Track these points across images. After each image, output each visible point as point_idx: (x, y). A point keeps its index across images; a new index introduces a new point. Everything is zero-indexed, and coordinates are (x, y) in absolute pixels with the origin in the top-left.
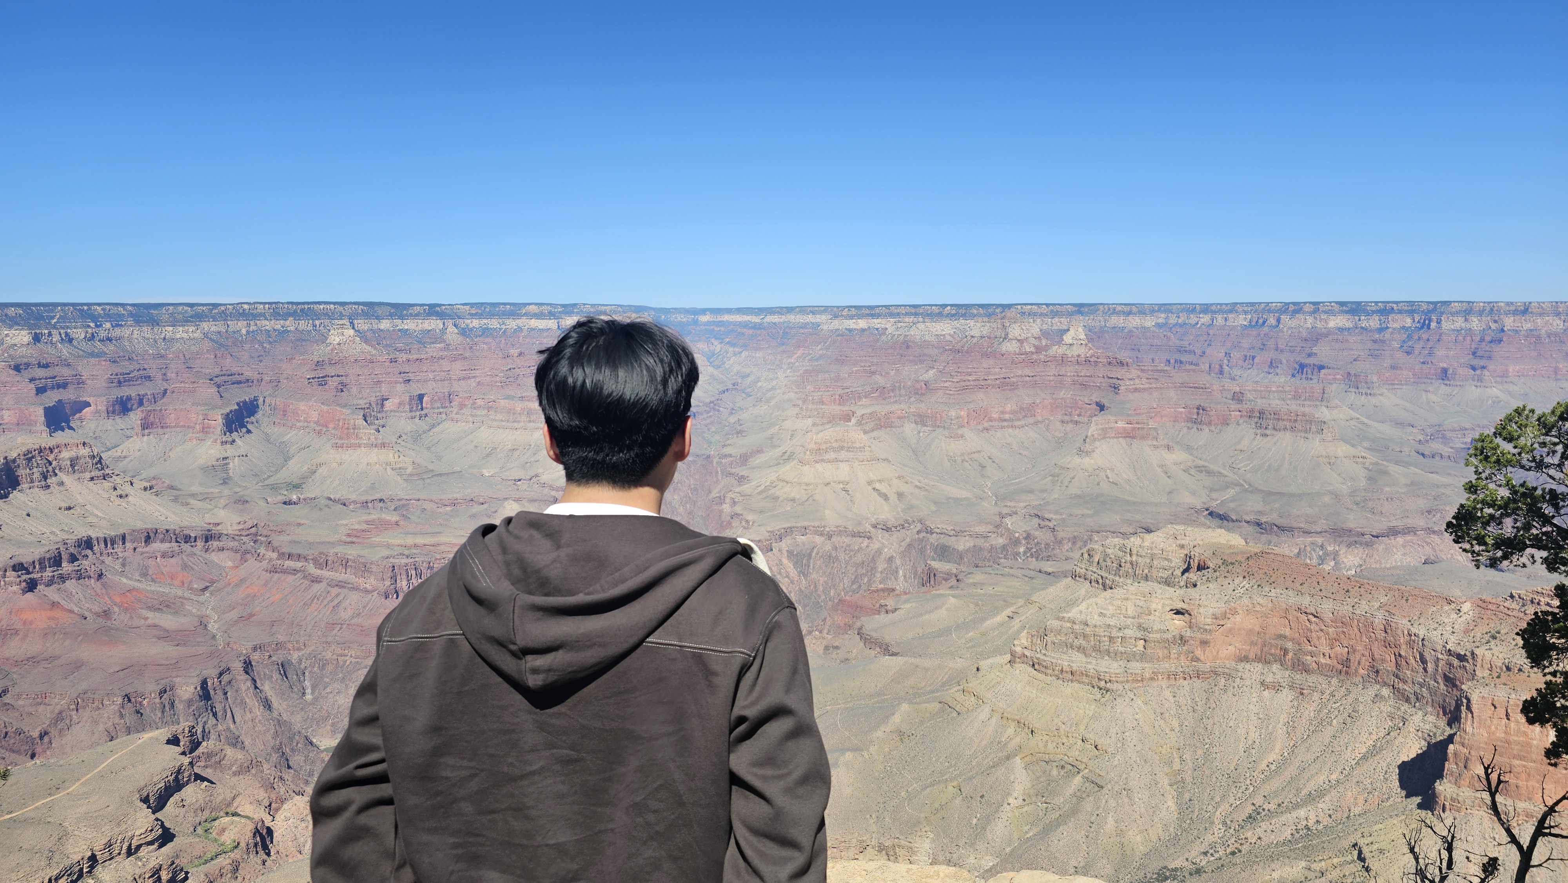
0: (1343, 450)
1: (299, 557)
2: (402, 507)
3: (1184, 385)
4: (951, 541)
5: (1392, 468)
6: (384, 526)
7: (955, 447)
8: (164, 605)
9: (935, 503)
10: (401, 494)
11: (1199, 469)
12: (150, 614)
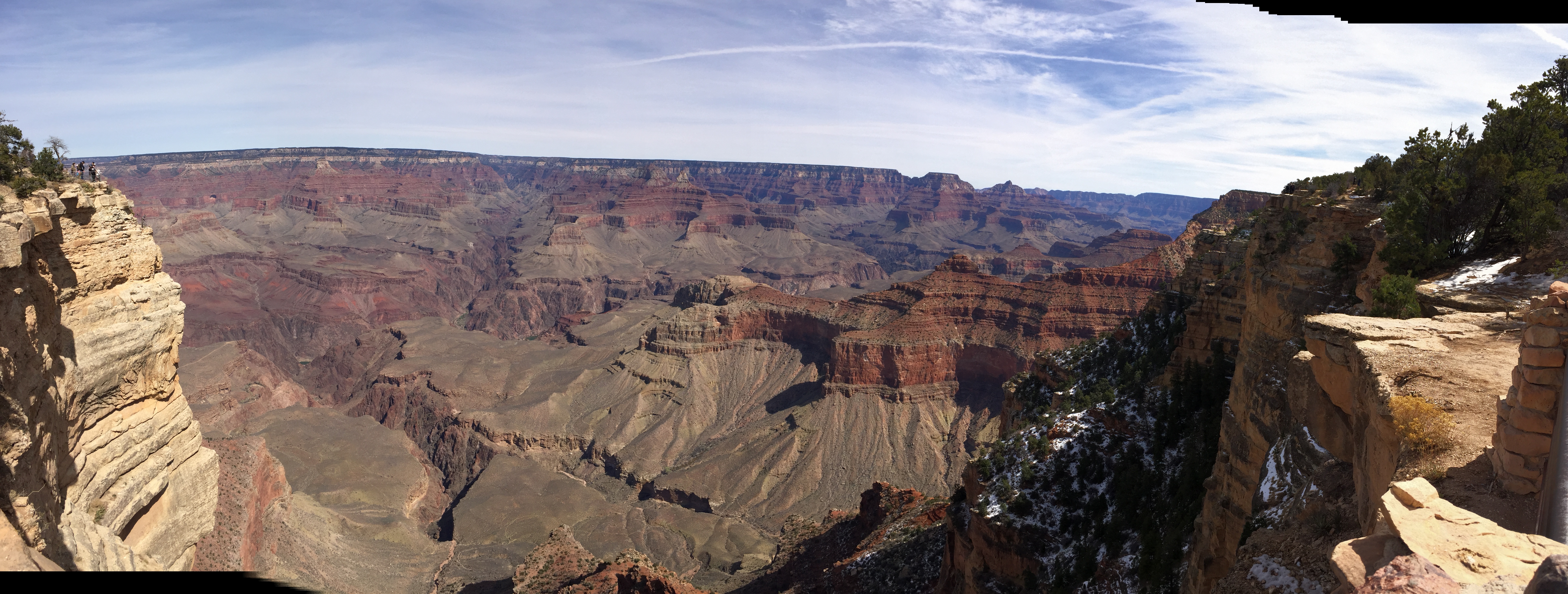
0: (801, 236)
1: (296, 272)
2: (345, 250)
3: (733, 205)
4: (622, 287)
5: (821, 244)
6: (335, 259)
7: (625, 236)
8: (239, 287)
9: (614, 267)
10: (344, 244)
11: (740, 247)
12: (233, 290)
